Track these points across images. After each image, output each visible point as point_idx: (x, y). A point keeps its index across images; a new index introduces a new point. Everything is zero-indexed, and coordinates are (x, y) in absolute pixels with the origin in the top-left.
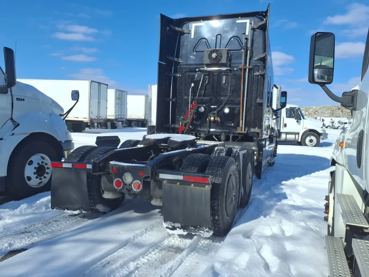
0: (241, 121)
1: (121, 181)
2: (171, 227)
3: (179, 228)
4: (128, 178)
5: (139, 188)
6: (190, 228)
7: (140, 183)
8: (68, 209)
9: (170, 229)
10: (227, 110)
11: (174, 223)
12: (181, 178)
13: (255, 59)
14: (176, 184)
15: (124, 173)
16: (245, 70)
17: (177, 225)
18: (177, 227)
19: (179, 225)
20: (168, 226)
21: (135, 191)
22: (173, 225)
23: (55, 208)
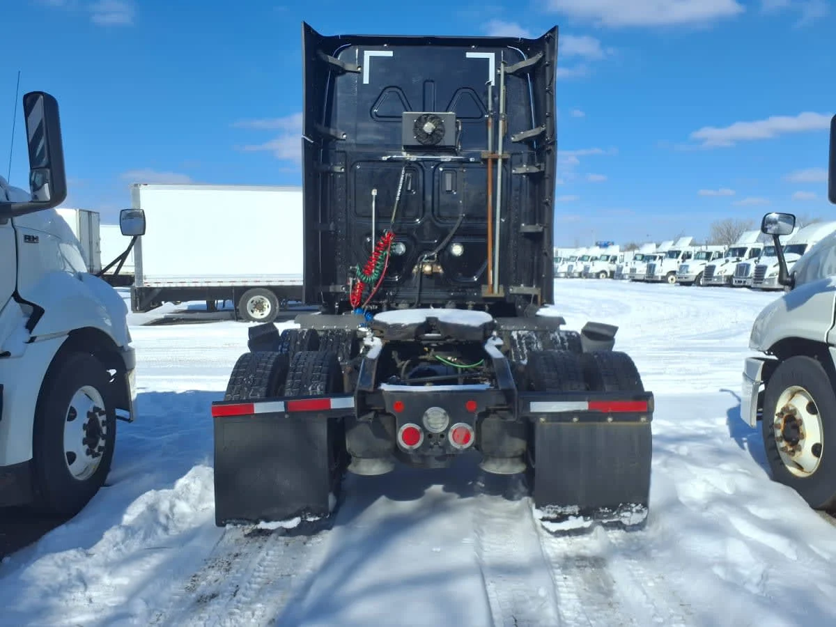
0: (491, 272)
1: (418, 428)
2: (554, 516)
3: (574, 515)
4: (436, 419)
5: (467, 439)
6: (601, 510)
7: (469, 428)
8: (267, 521)
9: (553, 521)
10: (457, 250)
11: (563, 505)
12: (583, 406)
13: (512, 139)
14: (571, 420)
15: (427, 409)
16: (495, 161)
17: (569, 510)
18: (570, 515)
19: (576, 509)
20: (546, 515)
21: (457, 450)
22: (559, 511)
23: (229, 523)
